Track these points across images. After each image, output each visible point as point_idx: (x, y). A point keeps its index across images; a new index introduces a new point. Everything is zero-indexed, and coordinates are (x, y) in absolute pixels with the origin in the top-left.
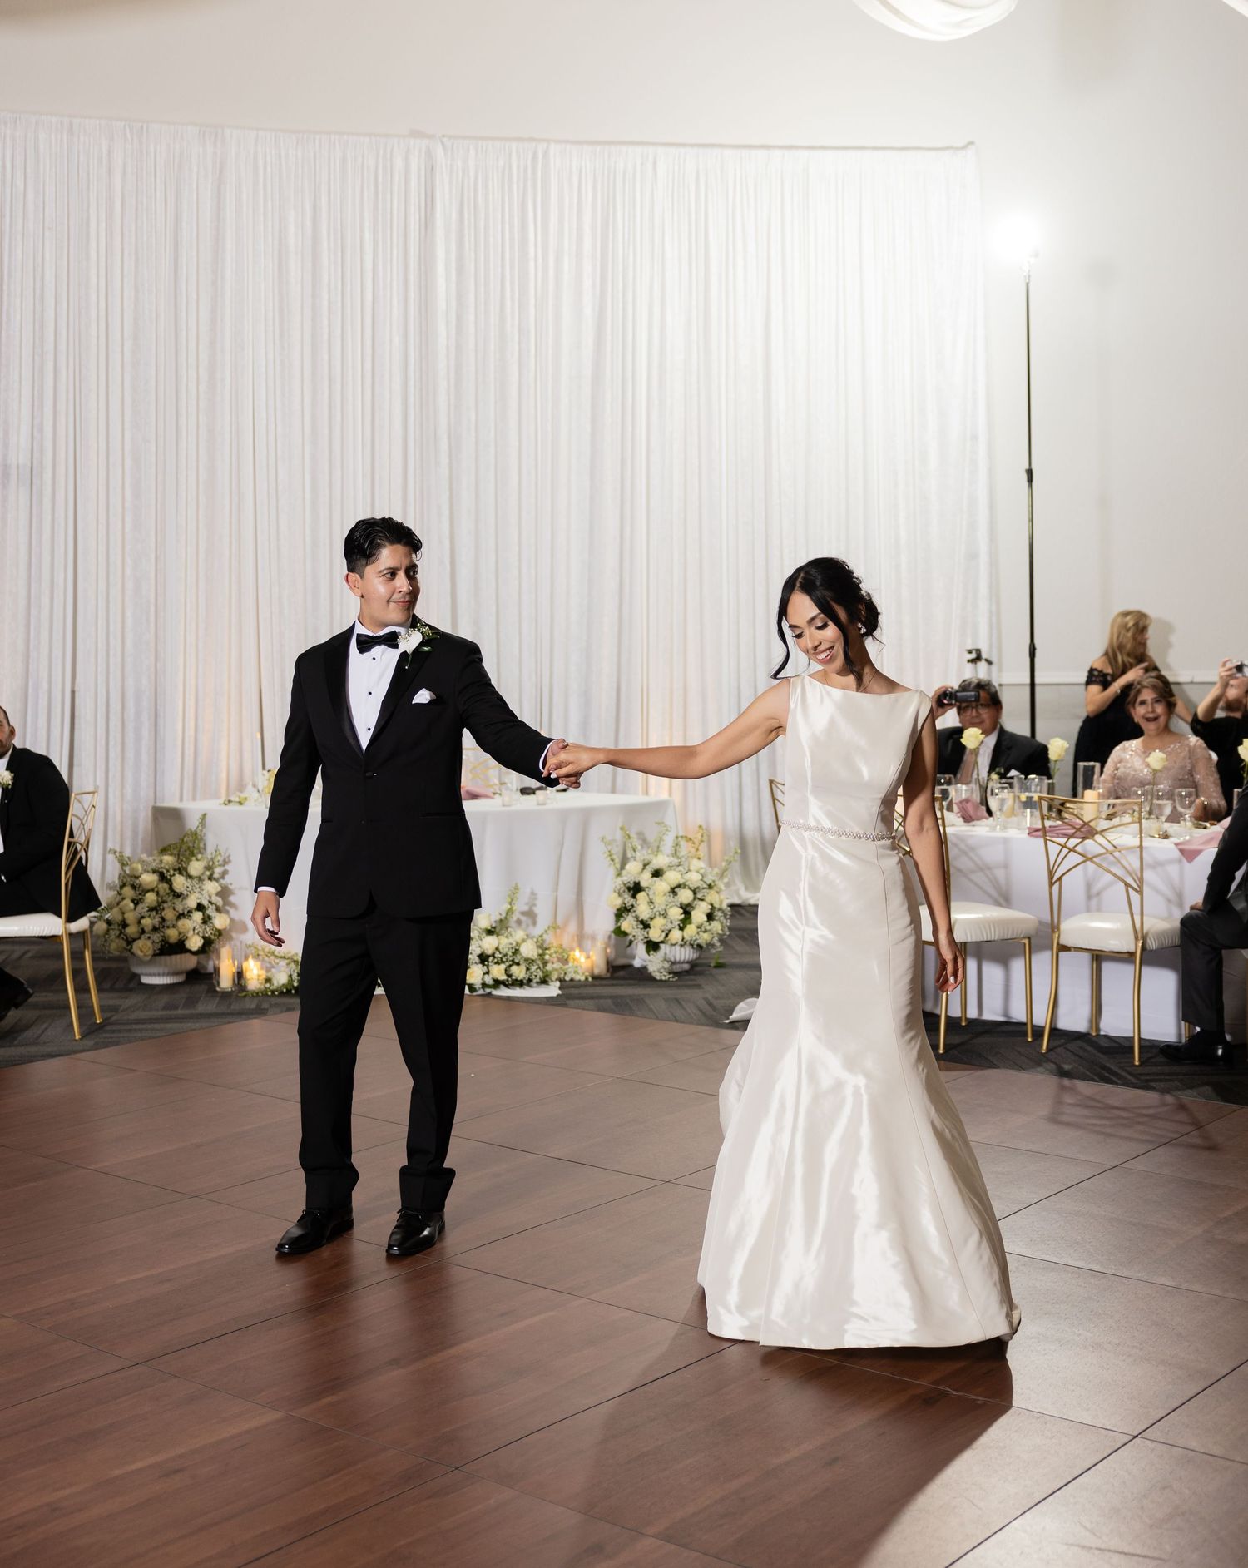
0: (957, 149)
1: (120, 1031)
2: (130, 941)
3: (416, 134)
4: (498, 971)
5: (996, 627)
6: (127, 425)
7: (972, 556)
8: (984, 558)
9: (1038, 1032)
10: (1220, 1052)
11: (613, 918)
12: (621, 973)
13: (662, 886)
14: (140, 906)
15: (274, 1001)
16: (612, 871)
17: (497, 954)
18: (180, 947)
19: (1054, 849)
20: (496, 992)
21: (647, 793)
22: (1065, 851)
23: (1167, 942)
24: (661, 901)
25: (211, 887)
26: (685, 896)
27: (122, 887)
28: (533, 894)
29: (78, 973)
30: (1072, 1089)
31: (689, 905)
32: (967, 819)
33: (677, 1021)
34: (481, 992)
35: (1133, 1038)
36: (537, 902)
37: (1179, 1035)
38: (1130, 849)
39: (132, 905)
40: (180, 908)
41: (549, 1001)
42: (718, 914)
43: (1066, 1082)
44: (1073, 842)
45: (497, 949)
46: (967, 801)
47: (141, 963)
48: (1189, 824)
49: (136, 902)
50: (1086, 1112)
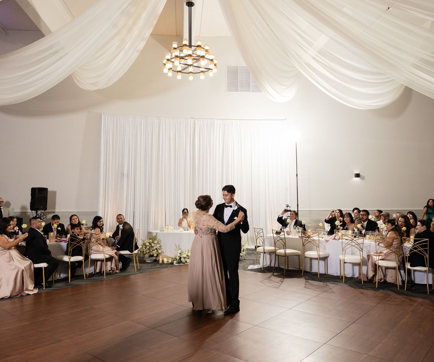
0: (284, 120)
1: (143, 270)
2: (144, 255)
3: (192, 118)
5: (291, 201)
6: (144, 167)
7: (287, 189)
14: (146, 249)
15: (169, 265)
18: (153, 256)
19: (304, 240)
23: (324, 256)
25: (158, 245)
27: (143, 245)
29: (136, 260)
30: (308, 282)
32: (288, 234)
35: (318, 273)
38: (317, 240)
40: (153, 249)
43: (307, 280)
44: (307, 239)
46: (288, 231)
47: (146, 258)
49: (145, 248)
50: (310, 286)
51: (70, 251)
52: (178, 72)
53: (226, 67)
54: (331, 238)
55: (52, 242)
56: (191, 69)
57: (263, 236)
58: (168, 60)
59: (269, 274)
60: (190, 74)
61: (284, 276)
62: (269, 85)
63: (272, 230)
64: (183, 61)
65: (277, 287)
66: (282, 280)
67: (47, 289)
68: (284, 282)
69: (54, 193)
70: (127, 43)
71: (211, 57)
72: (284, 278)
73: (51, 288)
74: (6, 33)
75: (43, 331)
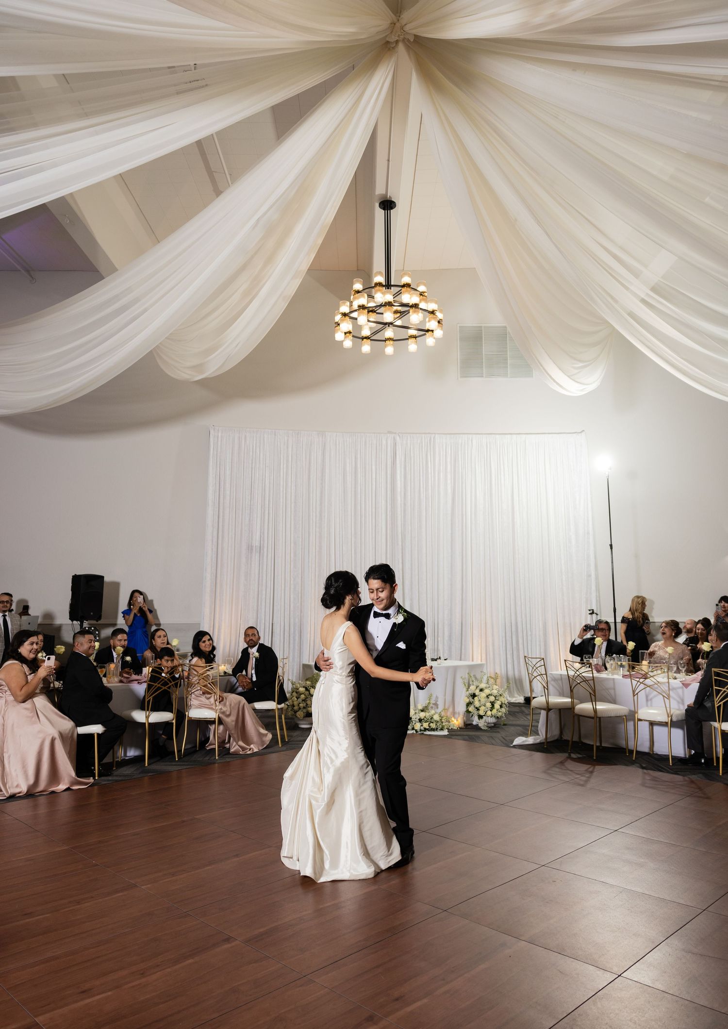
0: (578, 433)
1: (294, 744)
2: (296, 712)
3: (390, 432)
4: (426, 725)
5: (598, 601)
6: (292, 532)
7: (589, 576)
8: (593, 576)
9: (631, 752)
10: (703, 761)
11: (465, 706)
12: (469, 727)
13: (483, 695)
14: (299, 699)
16: (465, 689)
17: (425, 719)
19: (634, 683)
20: (425, 733)
21: (473, 661)
22: (639, 683)
23: (680, 718)
24: (483, 700)
26: (492, 699)
27: (292, 693)
28: (437, 697)
29: (280, 722)
30: (648, 774)
31: (493, 702)
33: (493, 745)
34: (420, 733)
35: (669, 755)
36: (439, 700)
37: (685, 755)
38: (663, 683)
39: (296, 699)
41: (445, 736)
42: (504, 705)
43: (645, 771)
44: (641, 680)
45: (425, 717)
46: (597, 664)
47: (299, 720)
48: (684, 674)
49: (298, 698)
50: (656, 783)
51: (149, 702)
52: (363, 338)
53: (458, 328)
54: (694, 680)
55: (112, 683)
56: (389, 333)
57: (546, 674)
58: (345, 315)
59: (561, 756)
60: (388, 342)
61: (595, 760)
62: (551, 359)
63: (565, 661)
64: (373, 317)
65: (582, 783)
66: (591, 770)
67: (103, 778)
68: (595, 773)
69: (116, 586)
70: (264, 284)
71: (431, 306)
72: (594, 765)
73: (110, 778)
74: (33, 278)
75: (97, 865)
